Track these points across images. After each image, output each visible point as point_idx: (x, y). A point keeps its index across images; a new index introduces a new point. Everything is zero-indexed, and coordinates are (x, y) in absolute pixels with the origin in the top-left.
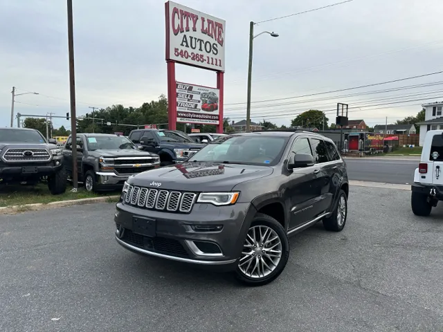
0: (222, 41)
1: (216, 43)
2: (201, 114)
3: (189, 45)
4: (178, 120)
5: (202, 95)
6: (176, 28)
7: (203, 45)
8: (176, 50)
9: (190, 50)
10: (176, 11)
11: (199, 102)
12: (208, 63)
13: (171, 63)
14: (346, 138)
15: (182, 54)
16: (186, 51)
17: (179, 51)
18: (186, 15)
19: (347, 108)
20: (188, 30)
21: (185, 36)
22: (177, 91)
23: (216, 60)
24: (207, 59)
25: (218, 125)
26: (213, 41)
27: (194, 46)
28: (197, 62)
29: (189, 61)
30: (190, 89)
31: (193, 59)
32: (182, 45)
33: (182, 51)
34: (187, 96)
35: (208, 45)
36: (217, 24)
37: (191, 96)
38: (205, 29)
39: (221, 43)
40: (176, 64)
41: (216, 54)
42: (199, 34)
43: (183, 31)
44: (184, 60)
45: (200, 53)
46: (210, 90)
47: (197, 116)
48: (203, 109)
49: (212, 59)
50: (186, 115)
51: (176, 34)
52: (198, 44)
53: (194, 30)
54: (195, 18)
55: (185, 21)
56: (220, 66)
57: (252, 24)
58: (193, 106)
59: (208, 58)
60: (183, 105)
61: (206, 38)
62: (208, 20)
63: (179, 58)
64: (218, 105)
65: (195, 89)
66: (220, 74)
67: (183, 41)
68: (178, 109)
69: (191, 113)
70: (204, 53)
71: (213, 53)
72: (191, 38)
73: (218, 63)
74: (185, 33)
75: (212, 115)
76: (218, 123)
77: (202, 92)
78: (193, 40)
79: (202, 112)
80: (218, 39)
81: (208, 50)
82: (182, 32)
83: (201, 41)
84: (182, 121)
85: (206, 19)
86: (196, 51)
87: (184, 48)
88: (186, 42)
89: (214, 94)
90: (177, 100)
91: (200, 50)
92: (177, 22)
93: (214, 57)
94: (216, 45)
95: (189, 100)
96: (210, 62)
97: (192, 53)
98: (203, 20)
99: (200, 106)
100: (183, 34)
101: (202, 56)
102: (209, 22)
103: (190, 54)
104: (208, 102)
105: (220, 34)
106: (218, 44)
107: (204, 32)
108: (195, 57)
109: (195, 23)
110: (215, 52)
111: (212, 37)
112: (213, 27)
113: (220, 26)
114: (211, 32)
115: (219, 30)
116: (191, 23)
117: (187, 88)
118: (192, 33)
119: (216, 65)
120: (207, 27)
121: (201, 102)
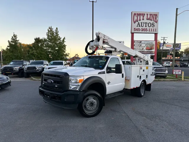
0: (157, 21)
1: (154, 22)
3: (140, 25)
6: (135, 21)
7: (147, 25)
8: (135, 29)
9: (141, 28)
10: (135, 14)
11: (144, 47)
12: (150, 31)
13: (132, 34)
15: (137, 30)
16: (139, 28)
17: (136, 29)
18: (139, 15)
20: (140, 20)
21: (139, 23)
22: (134, 44)
23: (154, 29)
25: (154, 56)
26: (151, 22)
27: (142, 26)
28: (144, 31)
29: (140, 31)
31: (142, 31)
32: (137, 26)
34: (139, 45)
35: (150, 24)
36: (154, 15)
37: (141, 45)
39: (156, 22)
40: (134, 34)
44: (138, 32)
45: (146, 28)
46: (150, 42)
48: (146, 50)
51: (135, 23)
53: (143, 19)
54: (143, 15)
55: (139, 17)
56: (156, 31)
57: (177, 9)
58: (141, 49)
59: (150, 29)
60: (137, 49)
61: (148, 21)
63: (136, 31)
64: (154, 47)
65: (142, 42)
66: (156, 35)
67: (138, 25)
70: (148, 28)
71: (152, 27)
72: (142, 23)
75: (151, 52)
76: (154, 55)
77: (146, 43)
78: (143, 24)
79: (146, 51)
80: (155, 20)
81: (150, 26)
83: (146, 23)
86: (143, 28)
87: (138, 27)
88: (139, 25)
89: (152, 43)
90: (134, 47)
91: (146, 26)
92: (136, 18)
94: (154, 23)
95: (139, 47)
98: (147, 15)
99: (145, 48)
100: (138, 22)
101: (146, 29)
102: (150, 15)
103: (141, 29)
104: (149, 46)
105: (156, 18)
106: (155, 23)
107: (147, 19)
109: (143, 17)
110: (153, 26)
111: (152, 20)
112: (152, 16)
113: (156, 15)
114: (151, 19)
115: (155, 17)
116: (142, 17)
117: (139, 42)
118: (142, 21)
119: (154, 31)
120: (149, 17)
121: (146, 47)
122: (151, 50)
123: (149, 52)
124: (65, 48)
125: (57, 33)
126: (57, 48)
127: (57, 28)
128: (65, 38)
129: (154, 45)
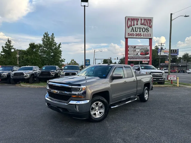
0: (151, 26)
1: (148, 27)
2: (140, 57)
3: (134, 31)
4: (129, 60)
6: (129, 25)
7: (141, 30)
8: (129, 34)
9: (135, 33)
10: (129, 19)
12: (144, 36)
13: (126, 39)
15: (131, 35)
17: (130, 34)
18: (133, 19)
20: (134, 25)
21: (133, 28)
22: (129, 49)
23: (148, 34)
25: (149, 61)
26: (146, 27)
27: (137, 31)
28: (139, 36)
29: (135, 37)
32: (131, 31)
33: (131, 34)
34: (133, 50)
35: (144, 29)
36: (148, 20)
37: (135, 50)
38: (142, 23)
39: (151, 27)
40: (128, 39)
41: (148, 32)
42: (139, 26)
43: (132, 26)
44: (132, 37)
46: (145, 47)
47: (138, 58)
50: (132, 58)
51: (128, 28)
53: (137, 24)
54: (137, 20)
55: (133, 22)
56: (150, 36)
57: (171, 14)
58: (136, 54)
59: (144, 34)
60: (131, 54)
61: (142, 26)
63: (130, 37)
64: (149, 52)
65: (137, 47)
66: (151, 39)
67: (132, 30)
69: (135, 57)
70: (142, 33)
71: (146, 32)
72: (135, 28)
73: (149, 35)
74: (133, 26)
75: (145, 57)
77: (140, 48)
78: (137, 29)
79: (140, 56)
80: (149, 25)
81: (144, 31)
83: (140, 28)
85: (143, 19)
87: (132, 33)
88: (133, 30)
89: (147, 48)
90: (129, 52)
91: (140, 31)
92: (129, 23)
93: (147, 33)
94: (148, 28)
95: (134, 52)
98: (141, 20)
99: (139, 54)
100: (132, 27)
101: (141, 34)
102: (144, 20)
103: (135, 34)
104: (143, 52)
106: (149, 28)
107: (141, 24)
109: (137, 22)
110: (147, 31)
112: (146, 21)
113: (150, 20)
114: (145, 24)
115: (149, 22)
116: (135, 22)
118: (136, 26)
121: (140, 52)
122: (146, 55)
123: (144, 57)
124: (61, 54)
125: (52, 39)
126: (53, 54)
127: (53, 34)
128: (60, 43)
129: (148, 50)
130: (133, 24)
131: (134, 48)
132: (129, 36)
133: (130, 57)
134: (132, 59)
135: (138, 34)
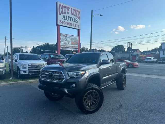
0: (80, 17)
1: (77, 18)
2: (71, 46)
3: (66, 19)
4: (61, 48)
5: (71, 39)
6: (60, 12)
7: (71, 19)
8: (60, 21)
9: (66, 21)
10: (60, 5)
11: (70, 41)
12: (74, 26)
13: (58, 26)
14: (131, 56)
15: (63, 22)
17: (62, 21)
18: (64, 7)
19: (131, 45)
20: (65, 13)
21: (64, 15)
22: (61, 37)
24: (73, 25)
25: (78, 51)
29: (66, 25)
30: (66, 36)
31: (67, 24)
32: (63, 19)
33: (63, 21)
34: (65, 39)
35: (74, 19)
36: (77, 11)
37: (67, 39)
40: (60, 26)
41: (77, 23)
42: (70, 15)
44: (63, 25)
45: (70, 22)
46: (75, 37)
47: (69, 47)
48: (72, 44)
49: (75, 24)
51: (60, 15)
52: (69, 19)
53: (68, 13)
54: (68, 9)
55: (64, 10)
56: (79, 27)
57: (92, 11)
58: (67, 43)
60: (63, 43)
61: (73, 16)
62: (74, 9)
64: (78, 43)
65: (68, 36)
66: (79, 30)
67: (63, 17)
68: (61, 44)
69: (67, 46)
71: (76, 22)
72: (67, 16)
74: (64, 14)
75: (75, 47)
77: (71, 37)
78: (68, 17)
80: (78, 17)
81: (74, 21)
82: (63, 14)
83: (71, 17)
84: (63, 49)
86: (69, 21)
87: (64, 20)
88: (64, 18)
89: (76, 38)
90: (61, 40)
91: (70, 21)
92: (61, 10)
93: (76, 24)
94: (77, 19)
95: (65, 41)
96: (75, 26)
97: (67, 22)
98: (72, 9)
99: (70, 43)
100: (63, 15)
101: (71, 23)
103: (66, 23)
104: (74, 41)
105: (78, 15)
107: (72, 14)
108: (68, 24)
110: (77, 22)
111: (75, 16)
113: (79, 12)
114: (75, 14)
116: (66, 10)
117: (65, 36)
119: (77, 27)
120: (73, 12)
129: (77, 40)
130: (64, 11)
131: (65, 37)
132: (61, 23)
133: (63, 46)
134: (64, 47)
135: (69, 23)
